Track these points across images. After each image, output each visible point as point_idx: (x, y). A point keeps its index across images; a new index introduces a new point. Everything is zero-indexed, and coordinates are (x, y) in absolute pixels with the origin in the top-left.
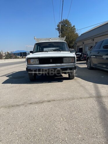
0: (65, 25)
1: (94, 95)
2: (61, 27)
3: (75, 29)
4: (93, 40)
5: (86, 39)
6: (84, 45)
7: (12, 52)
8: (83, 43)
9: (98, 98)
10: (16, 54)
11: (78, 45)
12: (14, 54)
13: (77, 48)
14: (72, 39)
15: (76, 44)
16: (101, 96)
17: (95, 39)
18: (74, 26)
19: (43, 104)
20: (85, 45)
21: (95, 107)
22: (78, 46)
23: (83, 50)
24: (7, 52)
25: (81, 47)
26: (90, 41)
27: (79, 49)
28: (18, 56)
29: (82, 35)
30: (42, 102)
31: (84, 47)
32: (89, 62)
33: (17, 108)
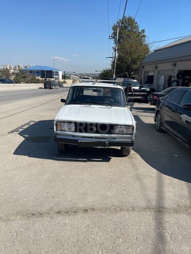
0: (126, 27)
1: (154, 203)
2: (120, 31)
3: (144, 36)
4: (175, 65)
5: (161, 62)
6: (157, 71)
7: (26, 67)
8: (156, 68)
9: (158, 213)
10: (34, 71)
11: (146, 69)
12: (31, 72)
13: (145, 75)
14: (136, 57)
15: (143, 67)
16: (163, 207)
17: (178, 63)
18: (143, 31)
19: (76, 216)
20: (159, 71)
21: (151, 233)
22: (145, 72)
23: (155, 81)
24: (19, 66)
25: (151, 74)
26: (168, 66)
27: (148, 76)
28: (38, 75)
29: (156, 51)
30: (75, 212)
31: (156, 74)
32: (159, 118)
33: (39, 219)
